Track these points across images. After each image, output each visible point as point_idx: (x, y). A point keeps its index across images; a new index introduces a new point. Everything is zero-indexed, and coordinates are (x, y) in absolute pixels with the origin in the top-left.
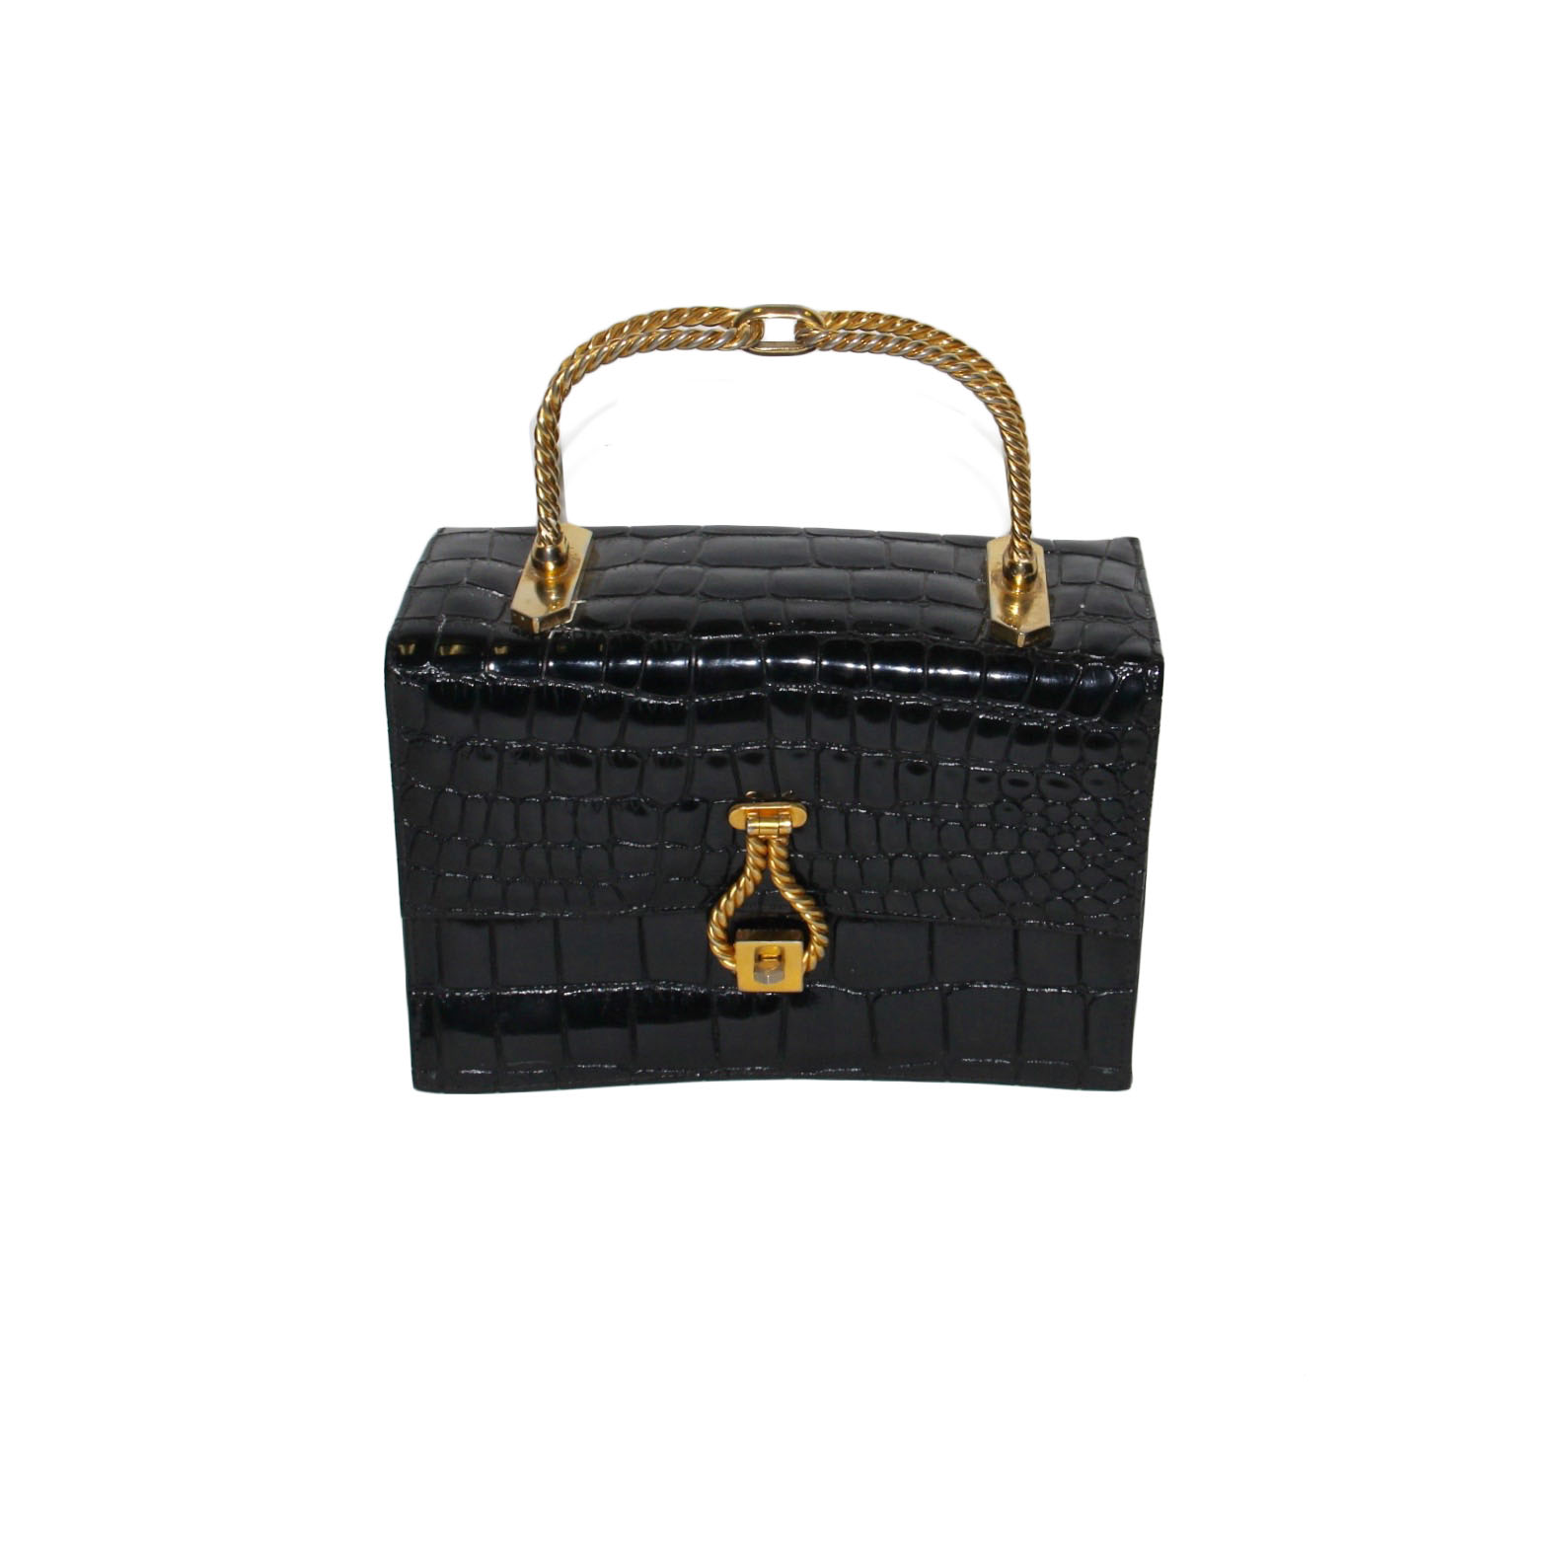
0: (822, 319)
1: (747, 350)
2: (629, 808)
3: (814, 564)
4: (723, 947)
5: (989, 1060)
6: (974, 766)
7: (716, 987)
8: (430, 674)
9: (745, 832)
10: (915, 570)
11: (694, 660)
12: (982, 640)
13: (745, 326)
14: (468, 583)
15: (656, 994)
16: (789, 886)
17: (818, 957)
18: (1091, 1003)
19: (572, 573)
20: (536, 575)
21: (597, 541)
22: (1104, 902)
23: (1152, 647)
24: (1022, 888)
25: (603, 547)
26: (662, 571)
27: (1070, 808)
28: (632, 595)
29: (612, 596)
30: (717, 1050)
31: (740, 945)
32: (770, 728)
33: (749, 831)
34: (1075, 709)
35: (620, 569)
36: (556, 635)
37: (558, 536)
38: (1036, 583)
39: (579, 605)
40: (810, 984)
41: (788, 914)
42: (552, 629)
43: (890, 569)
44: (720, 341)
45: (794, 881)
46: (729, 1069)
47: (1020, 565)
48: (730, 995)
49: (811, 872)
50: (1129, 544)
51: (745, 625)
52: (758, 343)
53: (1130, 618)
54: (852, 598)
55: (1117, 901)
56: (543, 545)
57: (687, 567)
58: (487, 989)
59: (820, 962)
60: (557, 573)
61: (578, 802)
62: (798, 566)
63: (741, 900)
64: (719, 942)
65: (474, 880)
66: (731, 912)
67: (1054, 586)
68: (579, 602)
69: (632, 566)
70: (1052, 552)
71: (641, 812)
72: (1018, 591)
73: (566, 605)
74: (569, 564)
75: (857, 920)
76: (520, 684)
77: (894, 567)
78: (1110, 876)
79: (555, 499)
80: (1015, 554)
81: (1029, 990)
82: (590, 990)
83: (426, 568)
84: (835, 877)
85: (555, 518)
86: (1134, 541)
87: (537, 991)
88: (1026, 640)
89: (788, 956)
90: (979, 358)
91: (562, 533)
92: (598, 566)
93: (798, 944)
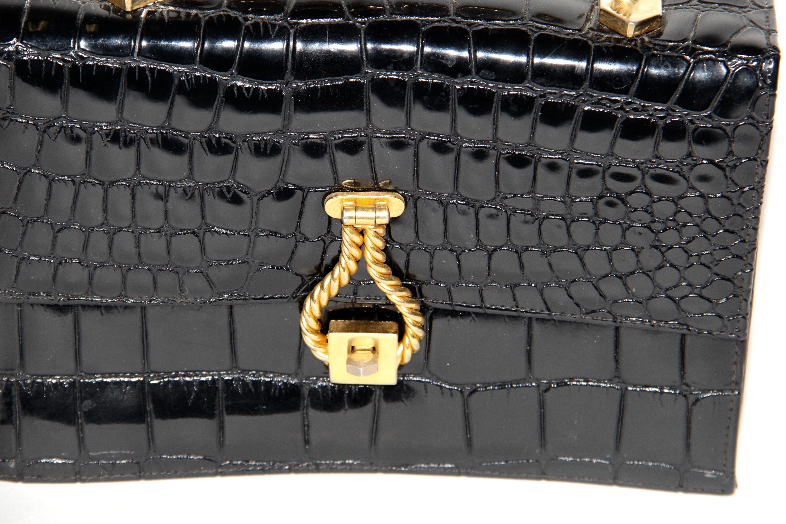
2: (221, 195)
4: (316, 338)
5: (587, 460)
6: (577, 158)
7: (307, 378)
8: (17, 52)
9: (341, 221)
11: (291, 43)
12: (591, 29)
15: (245, 384)
16: (384, 276)
17: (413, 350)
18: (694, 404)
22: (709, 300)
23: (768, 38)
24: (625, 284)
27: (676, 204)
30: (307, 442)
31: (331, 336)
32: (369, 118)
33: (345, 221)
34: (683, 102)
36: (149, 13)
40: (403, 377)
41: (383, 305)
42: (145, 7)
45: (390, 272)
46: (318, 462)
48: (322, 387)
49: (407, 265)
51: (345, 8)
53: (746, 7)
55: (724, 300)
58: (71, 376)
59: (414, 355)
61: (170, 186)
63: (334, 291)
64: (313, 333)
65: (60, 263)
66: (324, 303)
71: (236, 200)
75: (454, 314)
76: (111, 63)
78: (717, 275)
81: (630, 388)
82: (177, 379)
84: (431, 269)
87: (122, 379)
88: (635, 31)
89: (381, 349)
93: (394, 337)
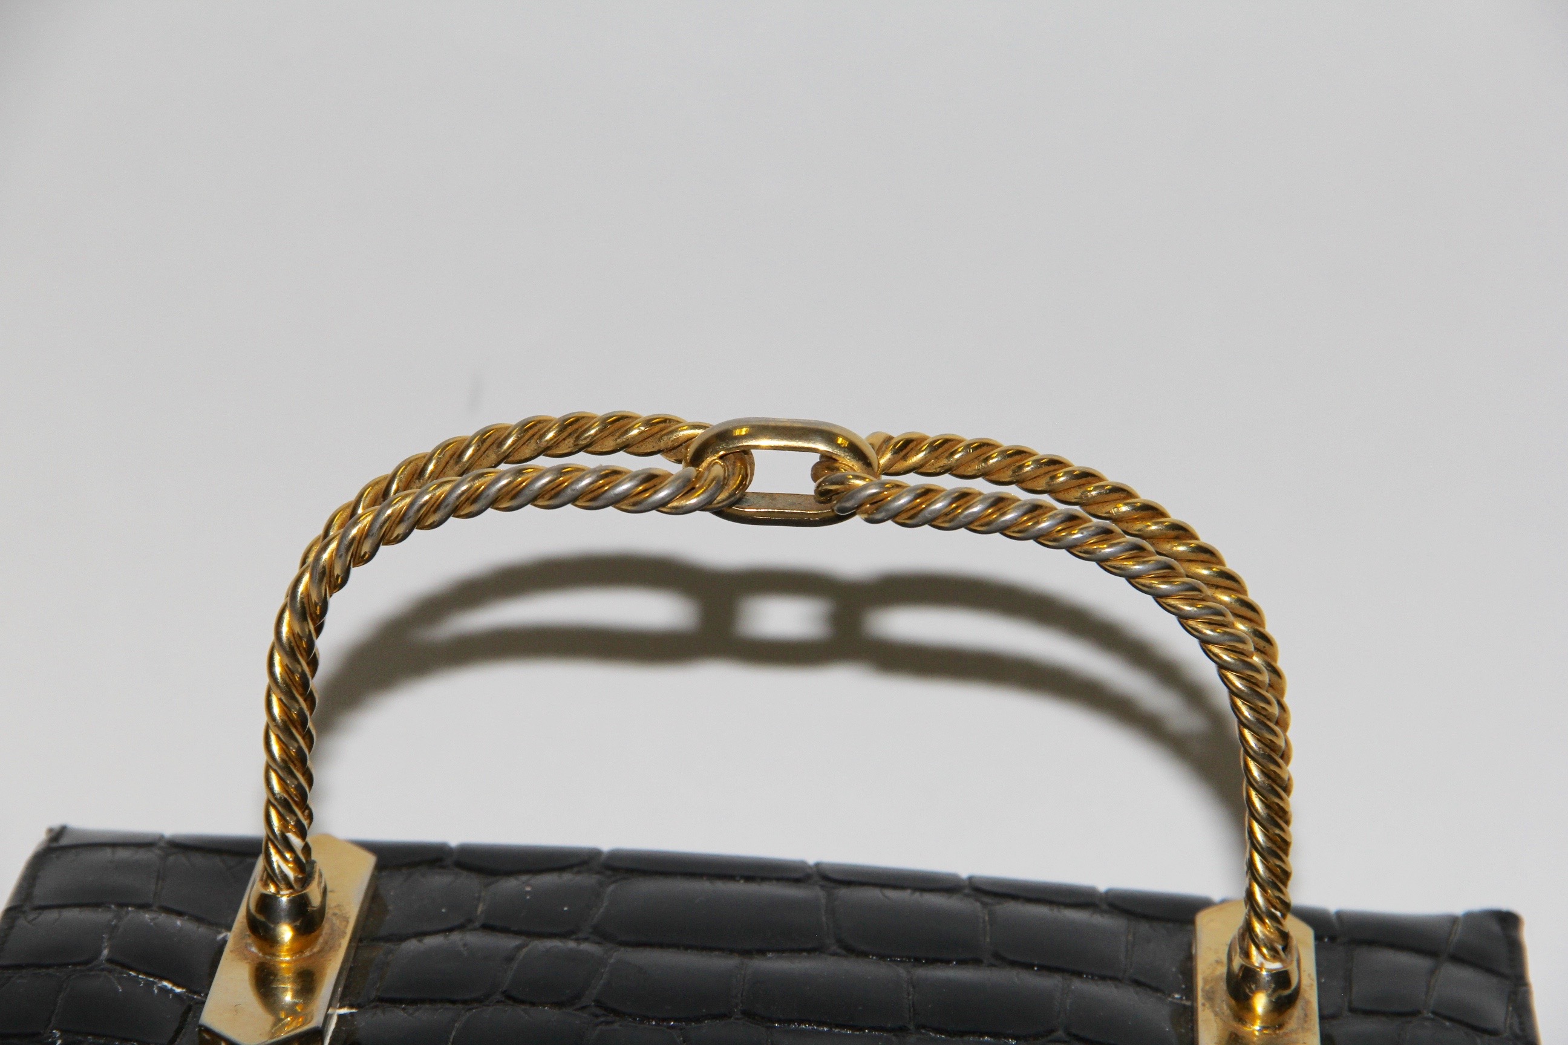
0: (871, 453)
1: (720, 513)
3: (834, 948)
10: (1043, 968)
13: (714, 465)
14: (110, 960)
19: (329, 948)
20: (254, 949)
21: (384, 874)
25: (395, 886)
26: (519, 948)
28: (453, 1002)
29: (413, 1002)
35: (431, 941)
37: (305, 868)
38: (1297, 1012)
39: (340, 1016)
43: (991, 965)
44: (663, 494)
47: (1264, 973)
50: (1495, 928)
52: (740, 496)
54: (912, 1027)
56: (272, 889)
57: (572, 944)
60: (298, 949)
62: (801, 951)
67: (1334, 1017)
68: (345, 1011)
69: (456, 937)
70: (1333, 939)
72: (1257, 1027)
73: (316, 1021)
74: (326, 927)
77: (1001, 960)
79: (304, 796)
80: (1254, 951)
83: (21, 922)
85: (302, 833)
86: (1508, 921)
90: (1194, 543)
91: (312, 863)
92: (383, 931)
